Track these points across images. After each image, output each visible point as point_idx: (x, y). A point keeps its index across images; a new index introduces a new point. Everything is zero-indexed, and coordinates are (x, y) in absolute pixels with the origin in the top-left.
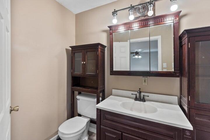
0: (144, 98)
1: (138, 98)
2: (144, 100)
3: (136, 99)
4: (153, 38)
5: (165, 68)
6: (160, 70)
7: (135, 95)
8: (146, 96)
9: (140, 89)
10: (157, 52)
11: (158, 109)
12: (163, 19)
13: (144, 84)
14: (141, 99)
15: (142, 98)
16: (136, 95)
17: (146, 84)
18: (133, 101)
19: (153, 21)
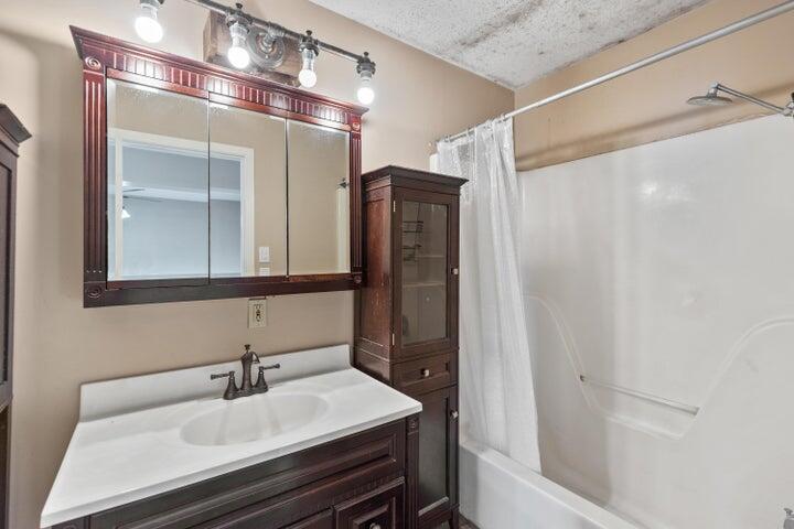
0: (261, 376)
1: (239, 386)
2: (261, 386)
3: (232, 392)
4: (221, 150)
5: (264, 265)
6: (247, 271)
7: (224, 375)
8: (270, 368)
9: (247, 347)
10: (237, 204)
11: (324, 396)
12: (316, 108)
13: (254, 324)
14: (236, 389)
15: (254, 382)
16: (231, 374)
17: (262, 324)
18: (221, 403)
19: (287, 100)
